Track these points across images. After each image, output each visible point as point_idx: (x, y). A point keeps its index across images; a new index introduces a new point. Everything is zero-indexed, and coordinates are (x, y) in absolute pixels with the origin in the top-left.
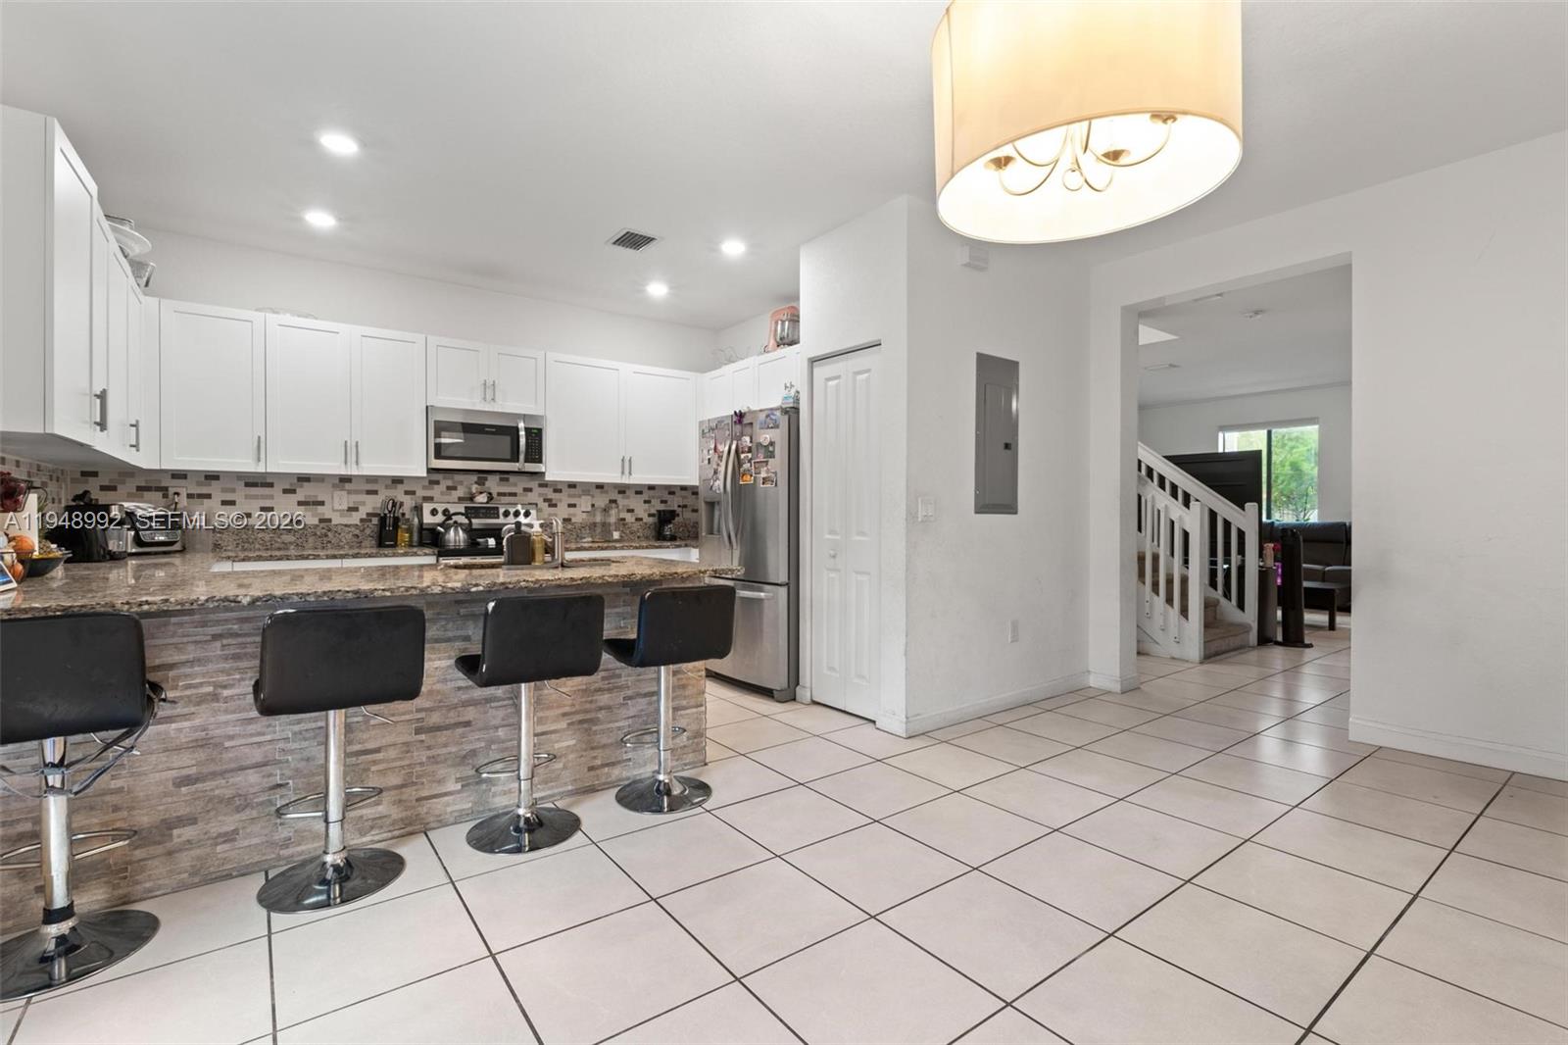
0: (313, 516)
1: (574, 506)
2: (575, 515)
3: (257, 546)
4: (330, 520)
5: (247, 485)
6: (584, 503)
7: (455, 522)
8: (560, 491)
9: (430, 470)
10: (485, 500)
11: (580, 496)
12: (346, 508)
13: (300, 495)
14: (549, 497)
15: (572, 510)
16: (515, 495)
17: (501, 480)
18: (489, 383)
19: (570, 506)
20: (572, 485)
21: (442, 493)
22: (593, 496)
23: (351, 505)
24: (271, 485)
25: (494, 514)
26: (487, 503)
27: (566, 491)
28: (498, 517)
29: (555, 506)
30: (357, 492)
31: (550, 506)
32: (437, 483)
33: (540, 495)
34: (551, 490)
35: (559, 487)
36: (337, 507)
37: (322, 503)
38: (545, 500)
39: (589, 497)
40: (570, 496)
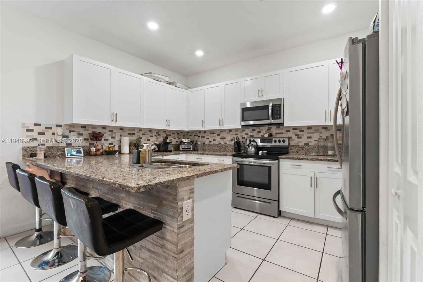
0: (223, 142)
1: (310, 137)
2: (311, 142)
3: (212, 150)
4: (227, 143)
5: (211, 134)
6: (316, 136)
7: (252, 145)
8: (303, 131)
9: (242, 126)
10: (267, 136)
11: (313, 133)
12: (230, 140)
13: (220, 136)
14: (298, 134)
15: (309, 140)
16: (282, 133)
17: (277, 128)
18: (260, 90)
19: (308, 138)
20: (309, 128)
21: (256, 134)
22: (321, 133)
23: (232, 139)
24: (215, 133)
25: (271, 141)
26: (268, 137)
27: (306, 131)
28: (272, 143)
29: (301, 138)
30: (233, 134)
31: (298, 138)
32: (255, 130)
33: (293, 133)
34: (299, 131)
35: (302, 129)
36: (228, 139)
37: (225, 138)
38: (296, 135)
39: (319, 133)
40: (308, 133)
